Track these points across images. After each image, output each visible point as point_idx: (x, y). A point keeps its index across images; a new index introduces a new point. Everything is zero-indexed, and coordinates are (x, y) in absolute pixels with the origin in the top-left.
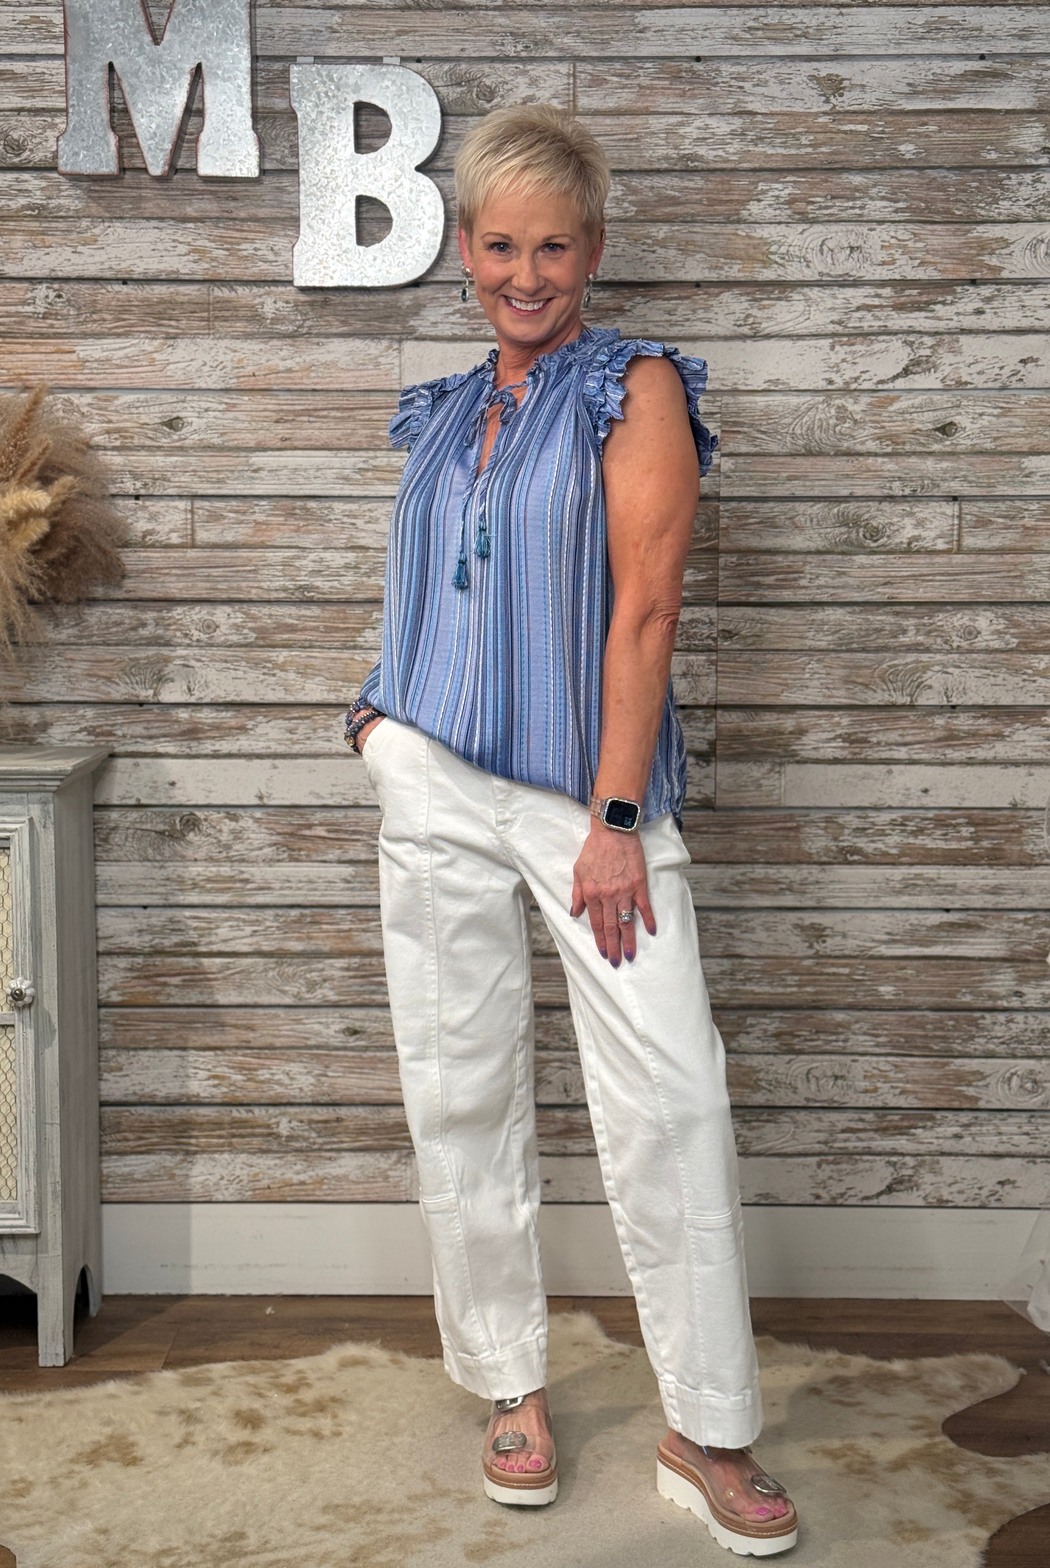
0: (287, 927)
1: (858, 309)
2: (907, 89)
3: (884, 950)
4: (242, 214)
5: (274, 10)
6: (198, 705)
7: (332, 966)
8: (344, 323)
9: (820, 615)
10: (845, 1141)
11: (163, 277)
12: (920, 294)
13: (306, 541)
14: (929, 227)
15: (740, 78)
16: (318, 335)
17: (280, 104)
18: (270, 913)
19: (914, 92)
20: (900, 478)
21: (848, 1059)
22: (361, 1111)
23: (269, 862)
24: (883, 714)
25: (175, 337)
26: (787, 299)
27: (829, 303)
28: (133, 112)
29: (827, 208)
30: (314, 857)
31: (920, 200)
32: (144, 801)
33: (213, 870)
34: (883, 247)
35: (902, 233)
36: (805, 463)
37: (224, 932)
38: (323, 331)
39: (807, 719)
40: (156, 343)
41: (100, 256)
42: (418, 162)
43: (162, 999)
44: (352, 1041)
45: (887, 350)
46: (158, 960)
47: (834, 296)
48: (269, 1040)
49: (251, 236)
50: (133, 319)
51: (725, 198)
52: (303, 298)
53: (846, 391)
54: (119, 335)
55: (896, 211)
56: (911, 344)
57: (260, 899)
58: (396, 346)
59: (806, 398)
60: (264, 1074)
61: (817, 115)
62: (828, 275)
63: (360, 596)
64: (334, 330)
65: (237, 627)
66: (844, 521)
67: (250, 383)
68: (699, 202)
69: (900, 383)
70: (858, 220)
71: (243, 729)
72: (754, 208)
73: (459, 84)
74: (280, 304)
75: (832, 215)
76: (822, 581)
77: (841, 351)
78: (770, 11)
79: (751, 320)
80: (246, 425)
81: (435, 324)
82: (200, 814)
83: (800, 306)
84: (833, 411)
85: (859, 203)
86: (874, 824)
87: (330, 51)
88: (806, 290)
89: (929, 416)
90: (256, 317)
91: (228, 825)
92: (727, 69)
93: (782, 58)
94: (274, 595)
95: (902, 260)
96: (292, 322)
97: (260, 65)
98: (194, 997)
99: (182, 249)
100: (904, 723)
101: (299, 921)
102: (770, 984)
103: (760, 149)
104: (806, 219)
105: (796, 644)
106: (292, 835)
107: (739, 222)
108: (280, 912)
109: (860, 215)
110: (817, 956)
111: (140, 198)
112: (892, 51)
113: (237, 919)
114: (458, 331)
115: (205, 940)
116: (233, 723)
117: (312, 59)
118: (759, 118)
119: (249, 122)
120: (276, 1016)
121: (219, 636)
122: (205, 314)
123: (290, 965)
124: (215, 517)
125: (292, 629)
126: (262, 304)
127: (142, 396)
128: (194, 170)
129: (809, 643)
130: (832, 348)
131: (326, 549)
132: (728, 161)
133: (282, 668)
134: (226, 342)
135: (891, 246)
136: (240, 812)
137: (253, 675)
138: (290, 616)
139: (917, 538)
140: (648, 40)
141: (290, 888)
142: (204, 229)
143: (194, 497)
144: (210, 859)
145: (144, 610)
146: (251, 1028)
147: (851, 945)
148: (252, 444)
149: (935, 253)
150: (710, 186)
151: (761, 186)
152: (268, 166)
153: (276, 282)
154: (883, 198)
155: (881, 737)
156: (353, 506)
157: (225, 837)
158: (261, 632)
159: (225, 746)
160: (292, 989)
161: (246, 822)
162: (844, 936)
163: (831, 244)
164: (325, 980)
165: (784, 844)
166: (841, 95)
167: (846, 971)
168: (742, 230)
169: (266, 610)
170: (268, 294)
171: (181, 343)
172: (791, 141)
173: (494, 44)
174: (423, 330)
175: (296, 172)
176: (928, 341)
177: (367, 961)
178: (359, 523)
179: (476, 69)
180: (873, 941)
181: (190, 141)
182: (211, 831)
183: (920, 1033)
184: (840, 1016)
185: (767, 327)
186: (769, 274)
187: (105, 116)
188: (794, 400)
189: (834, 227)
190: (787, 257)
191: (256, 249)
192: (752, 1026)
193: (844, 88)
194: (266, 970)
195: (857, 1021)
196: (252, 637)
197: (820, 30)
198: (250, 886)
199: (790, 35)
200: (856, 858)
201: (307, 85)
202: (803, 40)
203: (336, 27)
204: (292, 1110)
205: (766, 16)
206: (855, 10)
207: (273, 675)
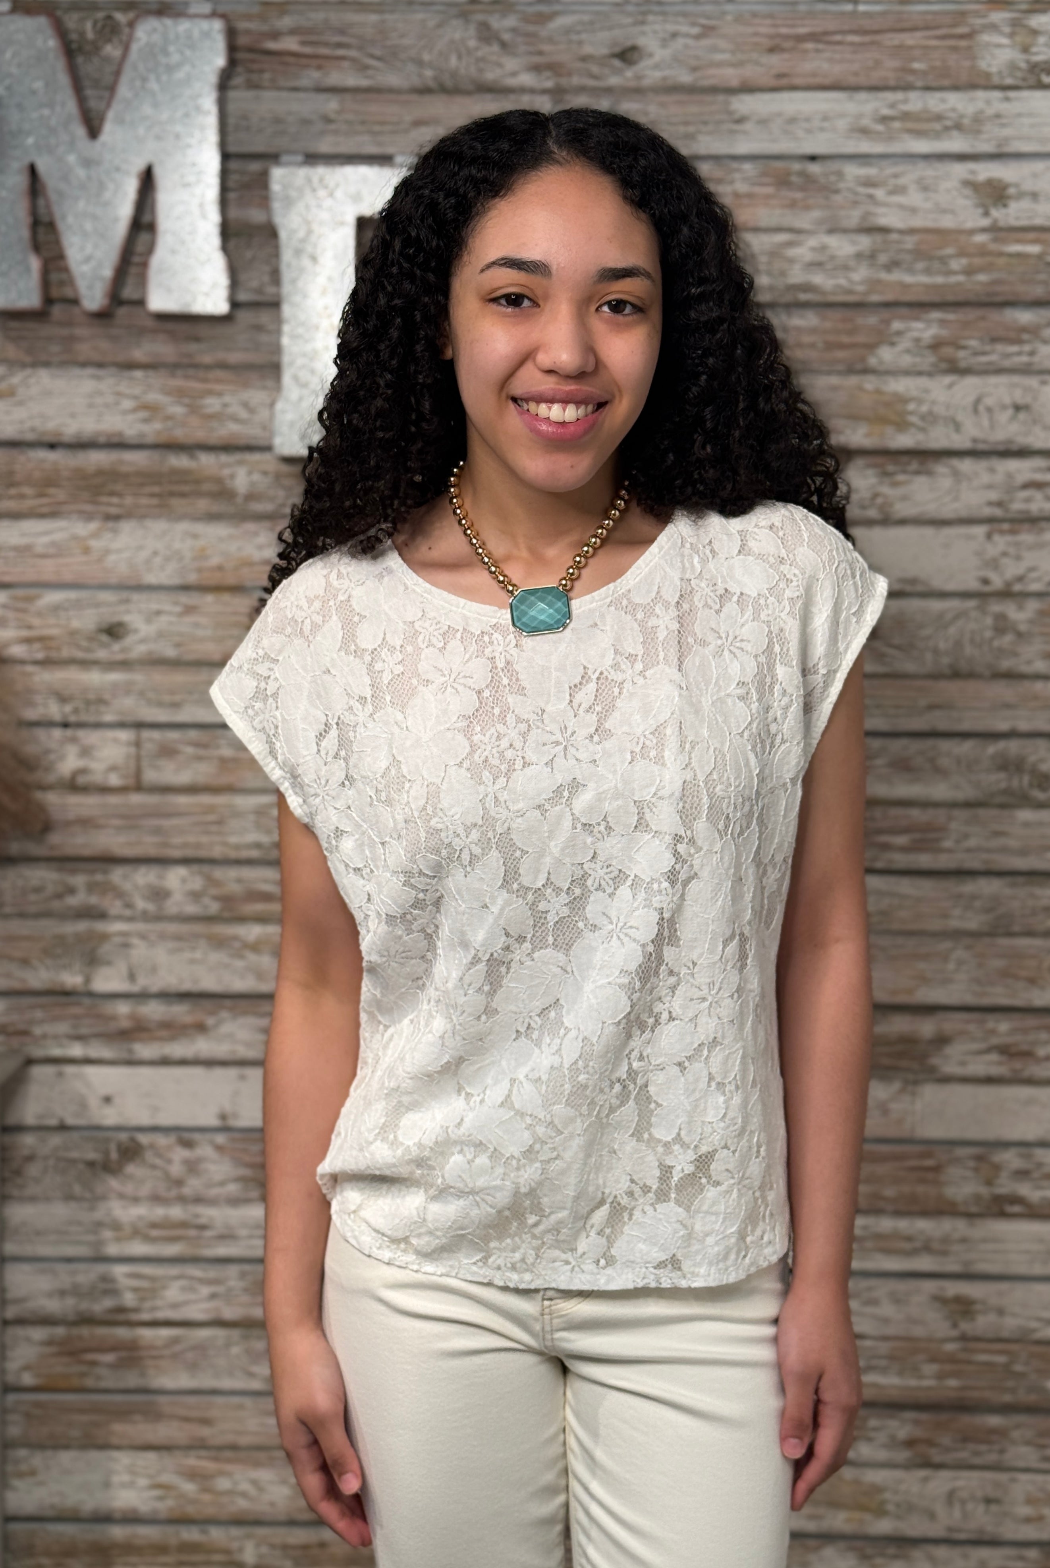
1: (1026, 486)
4: (207, 359)
5: (250, 94)
6: (143, 996)
9: (969, 887)
11: (102, 440)
15: (869, 183)
17: (256, 216)
18: (233, 1270)
21: (1003, 1477)
23: (234, 1202)
25: (117, 518)
26: (929, 473)
27: (986, 478)
28: (61, 226)
29: (984, 353)
32: (70, 1121)
33: (160, 1212)
36: (951, 689)
37: (173, 1293)
39: (951, 1023)
40: (93, 526)
41: (20, 413)
43: (89, 1382)
46: (85, 1331)
47: (992, 470)
48: (231, 1438)
49: (218, 387)
50: (60, 494)
51: (845, 339)
52: (285, 468)
53: (1006, 594)
54: (42, 516)
57: (222, 1251)
59: (954, 604)
60: (223, 1484)
61: (972, 232)
62: (984, 442)
65: (195, 896)
66: (1005, 764)
67: (215, 579)
68: (813, 346)
70: (1026, 370)
71: (201, 1028)
72: (886, 355)
74: (256, 477)
75: (990, 363)
76: (972, 842)
77: (1001, 542)
78: (913, 95)
79: (879, 500)
80: (209, 633)
82: (144, 1139)
83: (946, 483)
84: (989, 621)
85: (1027, 348)
86: (1040, 1165)
87: (325, 146)
88: (955, 462)
90: (224, 493)
91: (180, 1154)
92: (852, 171)
93: (927, 157)
94: (245, 854)
96: (272, 499)
97: (233, 165)
98: (131, 1380)
99: (127, 404)
102: (901, 1373)
103: (896, 276)
104: (955, 369)
105: (936, 925)
107: (867, 371)
108: (247, 1267)
109: (1030, 364)
110: (964, 1338)
111: (72, 339)
113: (192, 1278)
115: (147, 1305)
116: (188, 1019)
117: (300, 158)
118: (894, 236)
119: (215, 241)
120: (241, 1407)
121: (172, 907)
122: (156, 489)
124: (167, 752)
126: (232, 476)
127: (72, 595)
128: (141, 303)
129: (954, 923)
130: (989, 536)
132: (850, 292)
133: (255, 947)
134: (184, 526)
136: (197, 1136)
137: (216, 957)
138: (266, 881)
140: (745, 133)
142: (157, 379)
143: (140, 725)
144: (156, 1199)
145: (73, 872)
146: (206, 1422)
147: (1010, 1324)
148: (217, 657)
150: (828, 325)
151: (897, 325)
152: (242, 297)
153: (250, 448)
157: (176, 1169)
158: (227, 900)
159: (177, 1049)
160: (262, 1369)
161: (205, 1150)
162: (1001, 1312)
163: (989, 401)
165: (920, 1189)
166: (1005, 206)
167: (1001, 1359)
168: (870, 383)
169: (232, 873)
170: (240, 463)
171: (127, 527)
172: (936, 265)
175: (275, 305)
180: (1039, 1319)
181: (138, 264)
182: (158, 1161)
184: (994, 1421)
185: (902, 509)
186: (904, 440)
187: (26, 233)
188: (936, 605)
189: (993, 380)
190: (931, 418)
191: (225, 405)
192: (875, 1429)
193: (1009, 197)
194: (228, 1345)
195: (1017, 1427)
196: (214, 908)
197: (978, 120)
198: (208, 1233)
199: (937, 126)
200: (1016, 1209)
201: (293, 194)
202: (955, 133)
203: (333, 116)
204: (261, 1531)
205: (906, 101)
206: (1025, 94)
207: (241, 957)
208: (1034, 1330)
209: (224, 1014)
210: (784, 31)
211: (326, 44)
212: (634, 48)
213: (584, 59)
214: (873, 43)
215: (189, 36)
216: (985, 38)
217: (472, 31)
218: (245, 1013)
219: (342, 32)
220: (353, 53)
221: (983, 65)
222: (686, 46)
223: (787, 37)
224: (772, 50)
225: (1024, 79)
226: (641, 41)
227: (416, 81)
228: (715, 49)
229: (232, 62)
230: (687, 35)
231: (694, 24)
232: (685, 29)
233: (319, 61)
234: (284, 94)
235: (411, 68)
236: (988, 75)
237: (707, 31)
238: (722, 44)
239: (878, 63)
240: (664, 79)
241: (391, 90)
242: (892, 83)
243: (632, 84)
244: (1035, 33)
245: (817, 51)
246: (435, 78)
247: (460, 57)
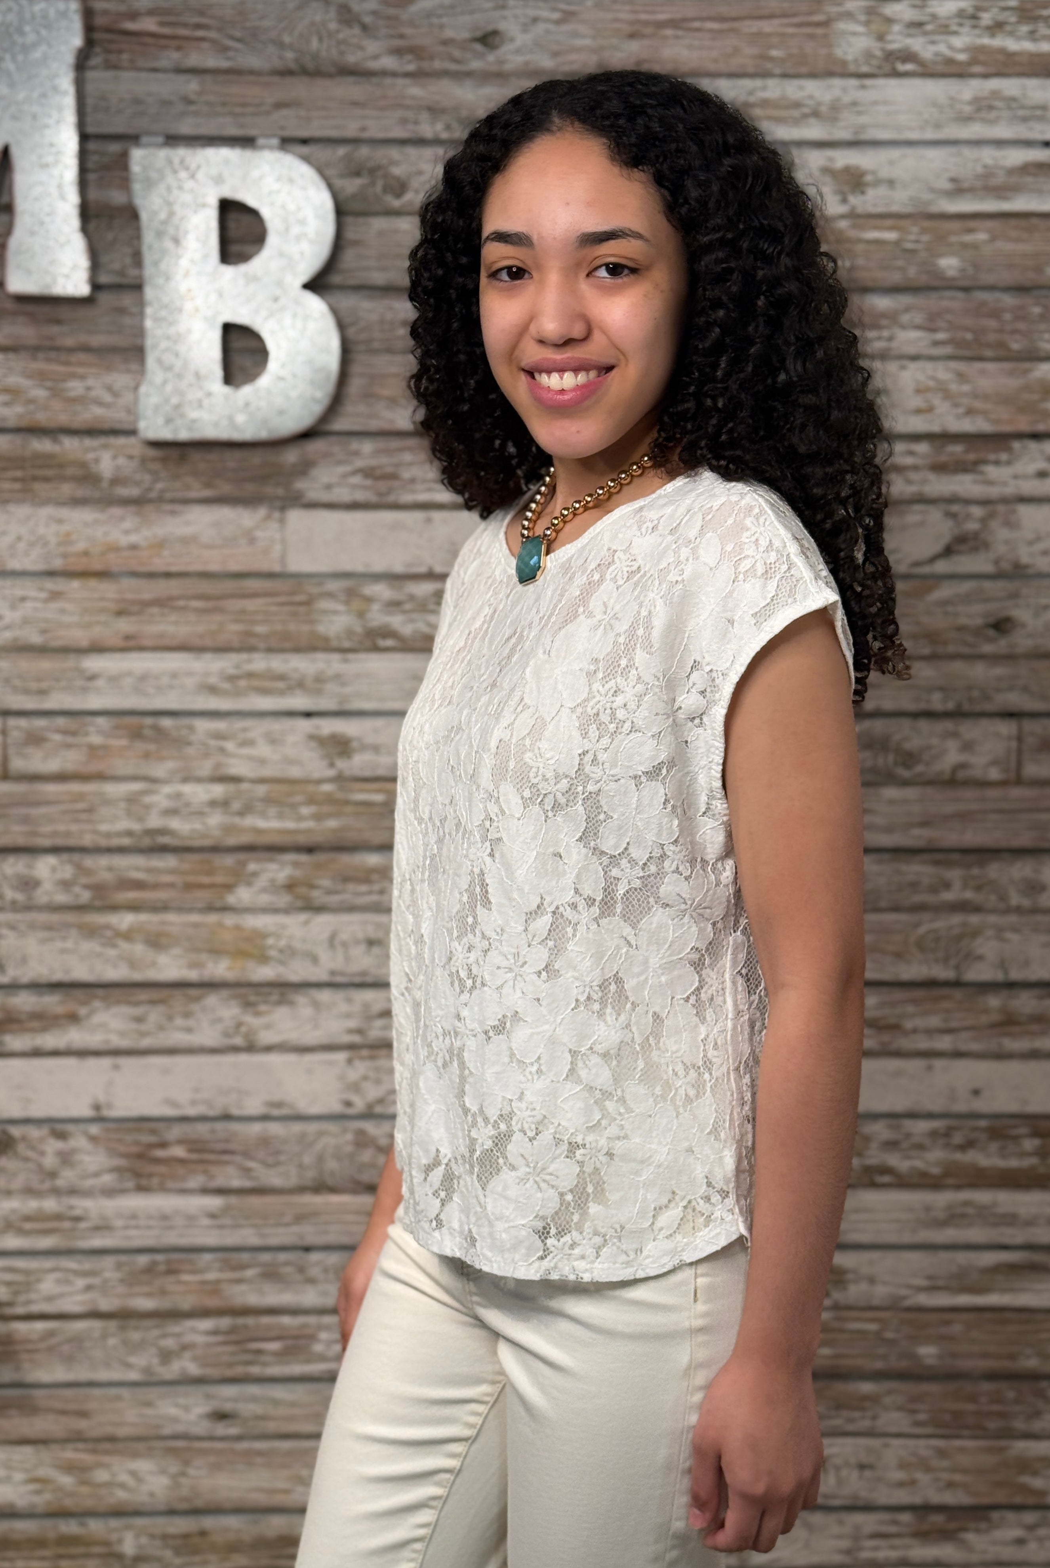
0: (133, 1279)
2: (948, 186)
3: (924, 1299)
4: (69, 342)
5: (109, 74)
6: (13, 987)
7: (194, 1330)
8: (208, 485)
10: (876, 1548)
12: (967, 451)
13: (159, 770)
14: (978, 365)
16: (173, 501)
17: (117, 197)
18: (109, 1261)
19: (958, 189)
20: (942, 689)
21: (878, 1442)
22: (233, 1522)
23: (109, 1192)
24: (920, 993)
30: (170, 1184)
31: (967, 329)
33: (33, 1204)
34: (918, 391)
35: (943, 372)
37: (48, 1286)
38: (180, 495)
42: (305, 277)
44: (222, 1429)
45: (922, 524)
48: (109, 1430)
49: (80, 370)
52: (152, 452)
55: (936, 343)
56: (953, 516)
57: (97, 1242)
58: (277, 515)
60: (101, 1476)
61: (831, 218)
63: (231, 841)
64: (193, 494)
65: (66, 885)
66: (869, 744)
67: (80, 564)
69: (941, 567)
70: (885, 355)
71: (73, 1018)
73: (358, 174)
74: (121, 461)
78: (771, 82)
80: (75, 619)
81: (329, 487)
82: (15, 1131)
85: (886, 333)
86: (908, 1135)
87: (186, 128)
89: (978, 608)
90: (89, 478)
91: (53, 1146)
94: (115, 842)
95: (942, 407)
96: (138, 484)
97: (92, 146)
98: (6, 1374)
100: (946, 1004)
101: (150, 1270)
106: (140, 1156)
108: (123, 1258)
110: (837, 1307)
112: (930, 135)
113: (67, 1270)
114: (360, 496)
115: (22, 1298)
116: (60, 1010)
117: (161, 140)
119: (75, 222)
120: (118, 1398)
121: (41, 896)
122: (19, 474)
123: (137, 1328)
124: (35, 739)
125: (139, 885)
126: (97, 461)
128: (1, 285)
131: (186, 780)
133: (128, 936)
134: (48, 511)
135: (928, 390)
136: (70, 1127)
137: (88, 946)
138: (137, 869)
139: (963, 766)
141: (137, 1227)
142: (18, 362)
143: (7, 713)
144: (30, 1192)
146: (83, 1414)
147: (881, 1292)
148: (85, 643)
149: (986, 397)
152: (104, 279)
153: (115, 432)
154: (918, 327)
155: (919, 1023)
156: (220, 725)
157: (49, 1161)
158: (98, 889)
159: (49, 1040)
160: (140, 1360)
161: (78, 1142)
162: (872, 1280)
164: (185, 1347)
166: (863, 193)
167: (873, 1327)
169: (104, 861)
170: (105, 447)
173: (404, 121)
174: (314, 493)
175: (137, 287)
176: (977, 511)
177: (240, 1321)
178: (230, 746)
179: (381, 155)
180: (909, 1287)
182: (30, 1154)
183: (970, 1407)
184: (867, 1387)
191: (89, 389)
193: (867, 185)
194: (104, 1337)
195: (889, 1392)
196: (85, 896)
197: (836, 107)
198: (83, 1225)
199: (796, 113)
200: (886, 1179)
201: (154, 175)
202: (812, 121)
203: (193, 97)
204: (140, 1522)
205: (764, 88)
206: (880, 82)
207: (115, 946)
208: (904, 1298)
209: (97, 1004)
210: (643, 17)
211: (185, 25)
212: (495, 33)
213: (445, 43)
214: (731, 30)
215: (45, 17)
216: (842, 26)
217: (332, 13)
218: (118, 1002)
219: (201, 13)
220: (212, 34)
221: (839, 52)
222: (547, 32)
223: (647, 23)
224: (632, 36)
225: (879, 67)
226: (502, 26)
227: (277, 63)
228: (576, 35)
229: (90, 42)
230: (547, 20)
231: (554, 9)
232: (545, 14)
233: (180, 42)
234: (143, 75)
235: (271, 49)
236: (844, 63)
237: (568, 16)
238: (582, 29)
239: (736, 50)
240: (527, 63)
241: (252, 72)
242: (751, 70)
243: (494, 68)
244: (890, 21)
245: (677, 37)
246: (296, 60)
247: (321, 39)
